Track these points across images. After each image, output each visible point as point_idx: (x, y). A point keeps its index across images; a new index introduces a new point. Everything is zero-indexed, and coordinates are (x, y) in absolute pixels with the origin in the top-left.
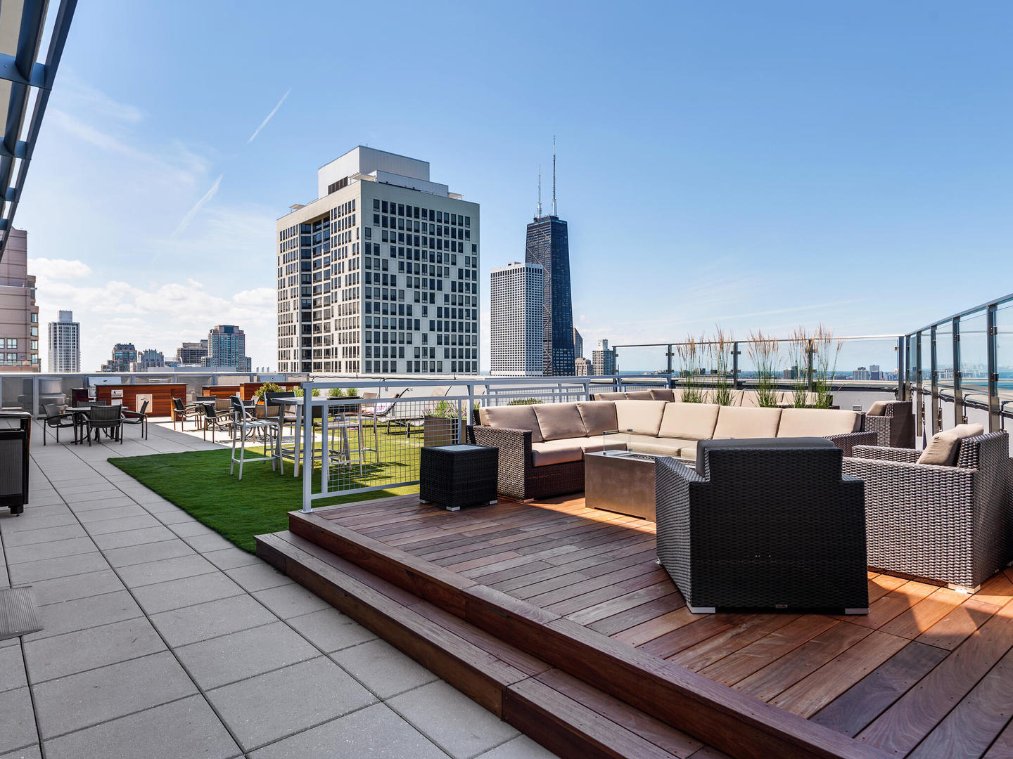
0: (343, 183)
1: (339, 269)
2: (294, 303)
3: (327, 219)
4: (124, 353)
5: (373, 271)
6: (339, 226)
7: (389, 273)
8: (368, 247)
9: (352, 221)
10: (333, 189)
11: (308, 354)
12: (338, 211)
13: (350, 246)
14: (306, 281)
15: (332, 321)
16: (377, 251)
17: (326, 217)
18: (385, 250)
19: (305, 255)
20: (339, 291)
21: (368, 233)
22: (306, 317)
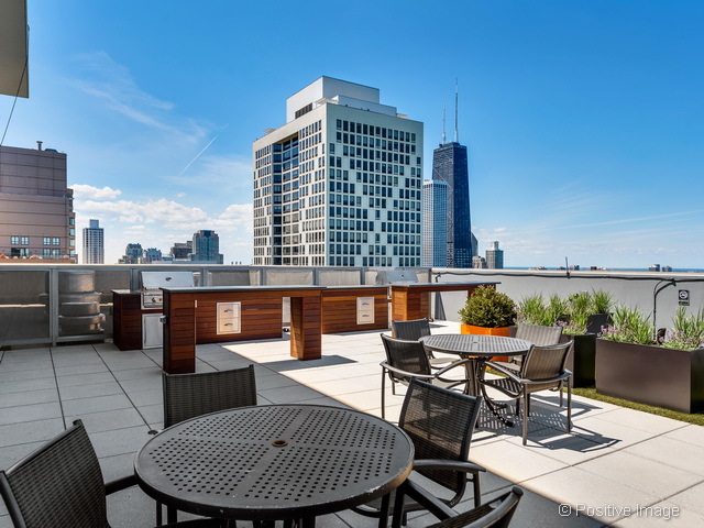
0: (308, 108)
1: (306, 180)
2: (267, 209)
3: (296, 139)
4: (134, 250)
5: (336, 181)
6: (307, 143)
7: (349, 182)
8: (332, 159)
9: (318, 139)
10: (299, 114)
11: (279, 251)
12: (305, 131)
13: (316, 160)
14: (277, 191)
15: (300, 223)
16: (339, 164)
17: (295, 138)
18: (346, 162)
19: (276, 169)
20: (307, 198)
21: (332, 148)
22: (277, 220)
